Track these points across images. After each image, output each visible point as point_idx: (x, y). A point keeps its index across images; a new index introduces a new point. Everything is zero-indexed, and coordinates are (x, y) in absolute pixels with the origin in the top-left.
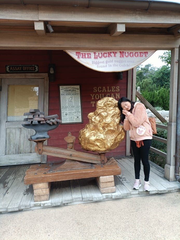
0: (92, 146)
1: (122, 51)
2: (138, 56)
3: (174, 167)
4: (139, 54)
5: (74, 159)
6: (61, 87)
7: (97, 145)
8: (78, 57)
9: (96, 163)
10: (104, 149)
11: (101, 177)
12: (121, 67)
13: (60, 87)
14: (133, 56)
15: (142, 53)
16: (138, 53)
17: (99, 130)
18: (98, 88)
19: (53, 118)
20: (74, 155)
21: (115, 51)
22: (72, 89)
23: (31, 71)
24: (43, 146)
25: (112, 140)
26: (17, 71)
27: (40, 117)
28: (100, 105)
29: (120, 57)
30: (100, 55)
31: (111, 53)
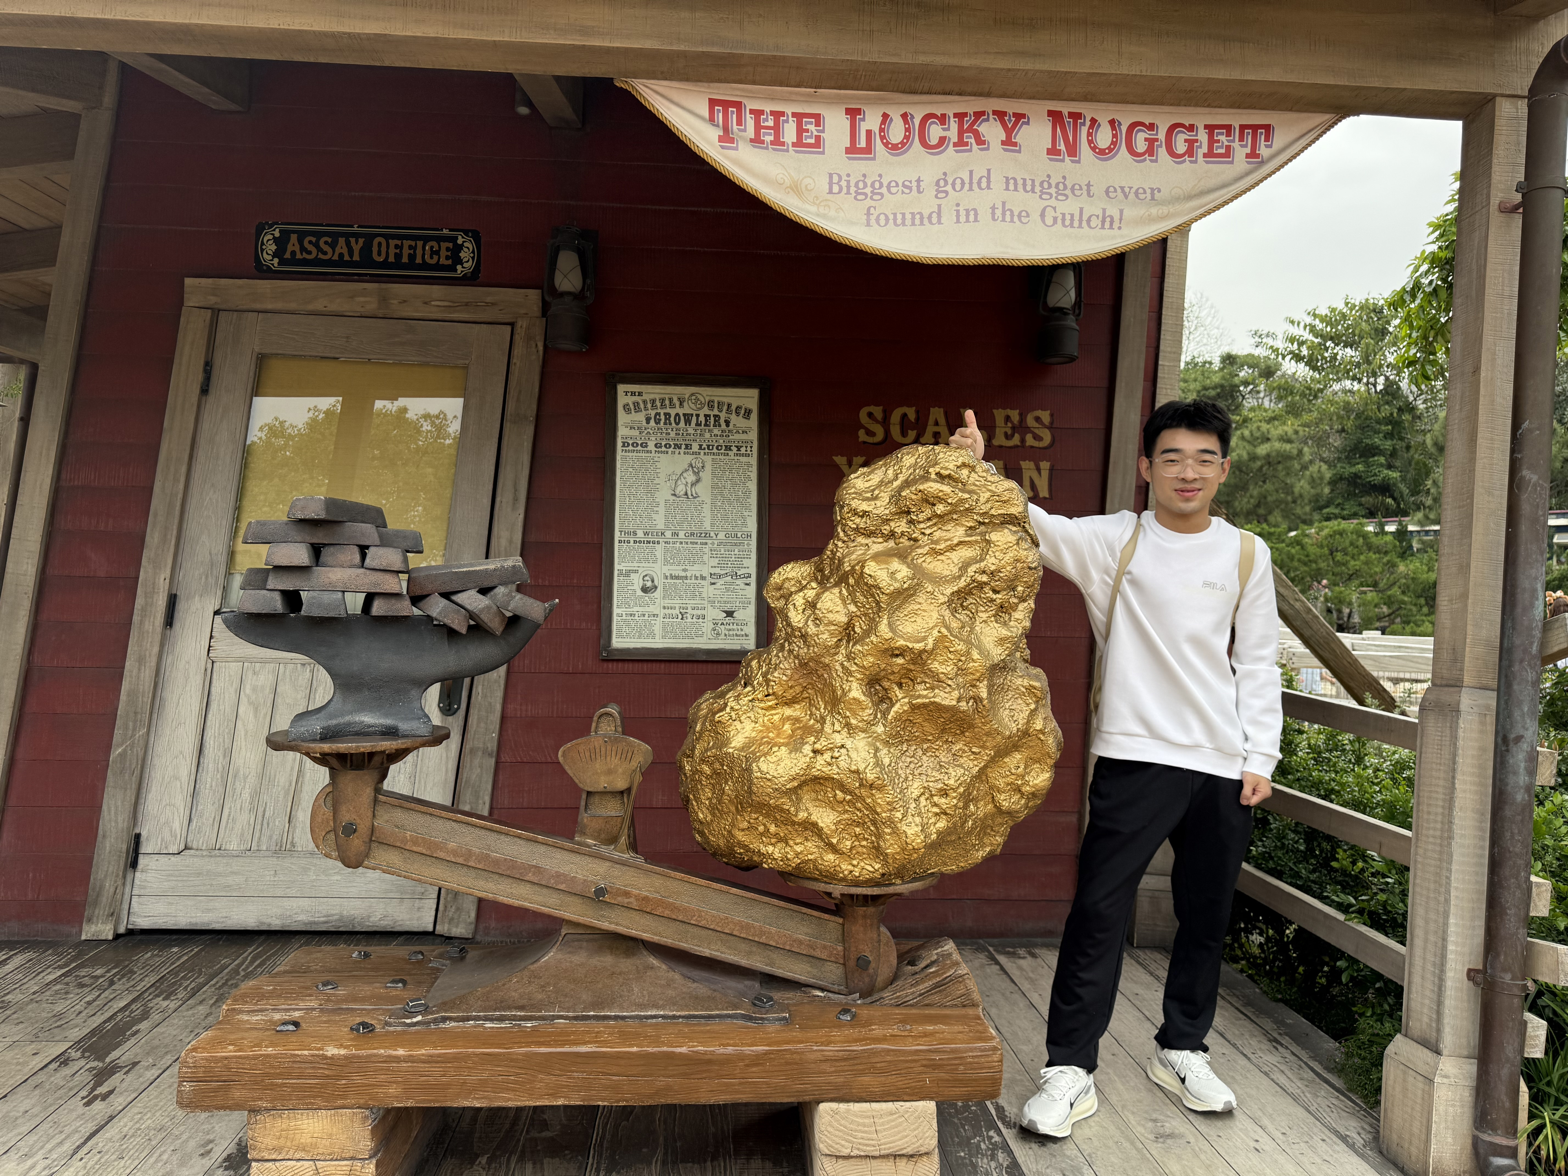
0: (773, 828)
1: (1065, 108)
2: (1190, 152)
3: (1472, 1067)
4: (1203, 136)
5: (621, 929)
6: (625, 394)
7: (815, 825)
8: (721, 139)
9: (802, 978)
10: (869, 867)
11: (823, 1107)
12: (1054, 229)
13: (621, 388)
14: (1151, 151)
15: (1228, 128)
16: (1191, 128)
17: (835, 702)
18: (896, 417)
19: (486, 584)
20: (627, 894)
21: (1011, 106)
22: (706, 410)
23: (425, 266)
24: (376, 801)
25: (944, 793)
26: (330, 263)
27: (368, 561)
28: (864, 506)
29: (1053, 151)
30: (896, 133)
31: (979, 115)
